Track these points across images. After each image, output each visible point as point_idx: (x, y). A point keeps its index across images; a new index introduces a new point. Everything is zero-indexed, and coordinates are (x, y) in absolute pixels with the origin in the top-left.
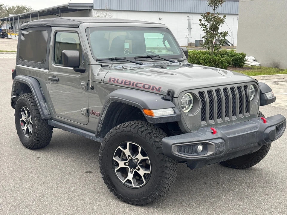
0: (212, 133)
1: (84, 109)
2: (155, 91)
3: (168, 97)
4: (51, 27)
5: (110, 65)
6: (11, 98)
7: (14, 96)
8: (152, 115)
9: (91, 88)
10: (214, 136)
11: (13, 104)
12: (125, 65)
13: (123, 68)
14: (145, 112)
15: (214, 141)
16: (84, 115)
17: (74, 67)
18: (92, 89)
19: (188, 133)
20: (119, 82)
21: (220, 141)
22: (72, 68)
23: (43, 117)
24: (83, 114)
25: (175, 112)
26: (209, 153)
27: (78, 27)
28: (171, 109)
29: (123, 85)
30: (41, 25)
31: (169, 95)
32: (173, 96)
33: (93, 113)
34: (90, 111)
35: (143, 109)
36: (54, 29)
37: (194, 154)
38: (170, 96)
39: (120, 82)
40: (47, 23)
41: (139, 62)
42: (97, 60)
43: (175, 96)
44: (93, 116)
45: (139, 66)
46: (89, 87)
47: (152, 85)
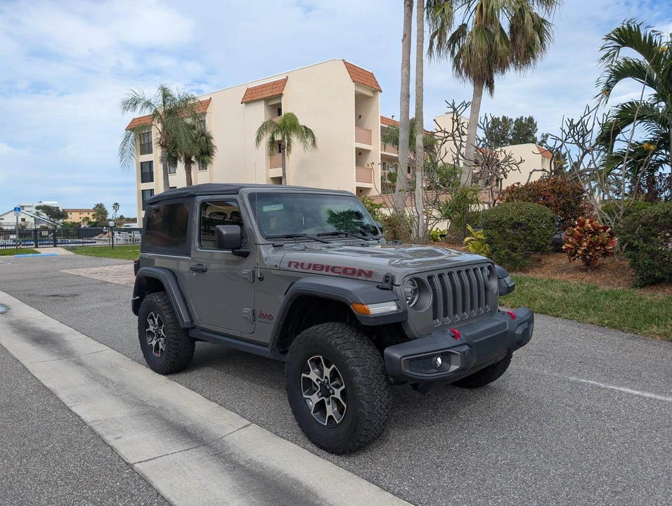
0: (453, 337)
1: (247, 310)
2: (363, 277)
3: (387, 285)
4: (194, 196)
5: (285, 245)
6: (133, 301)
7: (138, 297)
8: (367, 311)
9: (259, 279)
10: (458, 341)
11: (136, 307)
12: (308, 245)
13: (306, 248)
14: (356, 309)
15: (458, 349)
16: (248, 319)
17: (233, 249)
18: (261, 279)
19: (416, 338)
20: (304, 267)
21: (466, 348)
22: (230, 252)
23: (182, 325)
24: (246, 318)
25: (399, 307)
26: (454, 368)
27: (238, 193)
28: (394, 303)
29: (311, 270)
30: (180, 194)
31: (387, 281)
32: (393, 284)
33: (262, 315)
34: (258, 313)
35: (351, 303)
36: (199, 199)
37: (431, 371)
38: (387, 284)
40: (188, 191)
41: (325, 240)
42: (268, 238)
43: (397, 283)
44: (262, 319)
45: (327, 245)
46: (256, 276)
47: (357, 268)
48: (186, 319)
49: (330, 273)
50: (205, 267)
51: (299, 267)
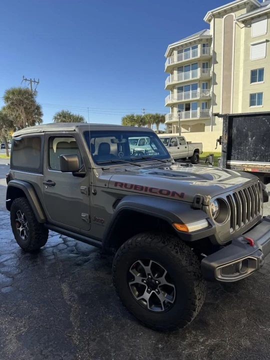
0: (249, 243)
1: (85, 215)
2: (176, 197)
3: (198, 205)
4: (44, 132)
5: (111, 169)
6: (7, 202)
7: (9, 200)
9: (93, 194)
11: (9, 206)
12: (127, 168)
13: (126, 171)
14: (177, 227)
16: (85, 221)
17: (73, 172)
18: (95, 194)
20: (127, 187)
22: (71, 173)
23: (39, 221)
25: (210, 224)
26: (251, 270)
27: (75, 130)
28: (205, 221)
31: (198, 202)
32: (203, 204)
33: (95, 219)
35: (173, 223)
39: (129, 187)
41: (137, 164)
42: (98, 164)
43: (207, 203)
45: (140, 167)
46: (91, 192)
47: (171, 190)
48: (42, 217)
49: (148, 193)
50: (53, 183)
51: (123, 186)
